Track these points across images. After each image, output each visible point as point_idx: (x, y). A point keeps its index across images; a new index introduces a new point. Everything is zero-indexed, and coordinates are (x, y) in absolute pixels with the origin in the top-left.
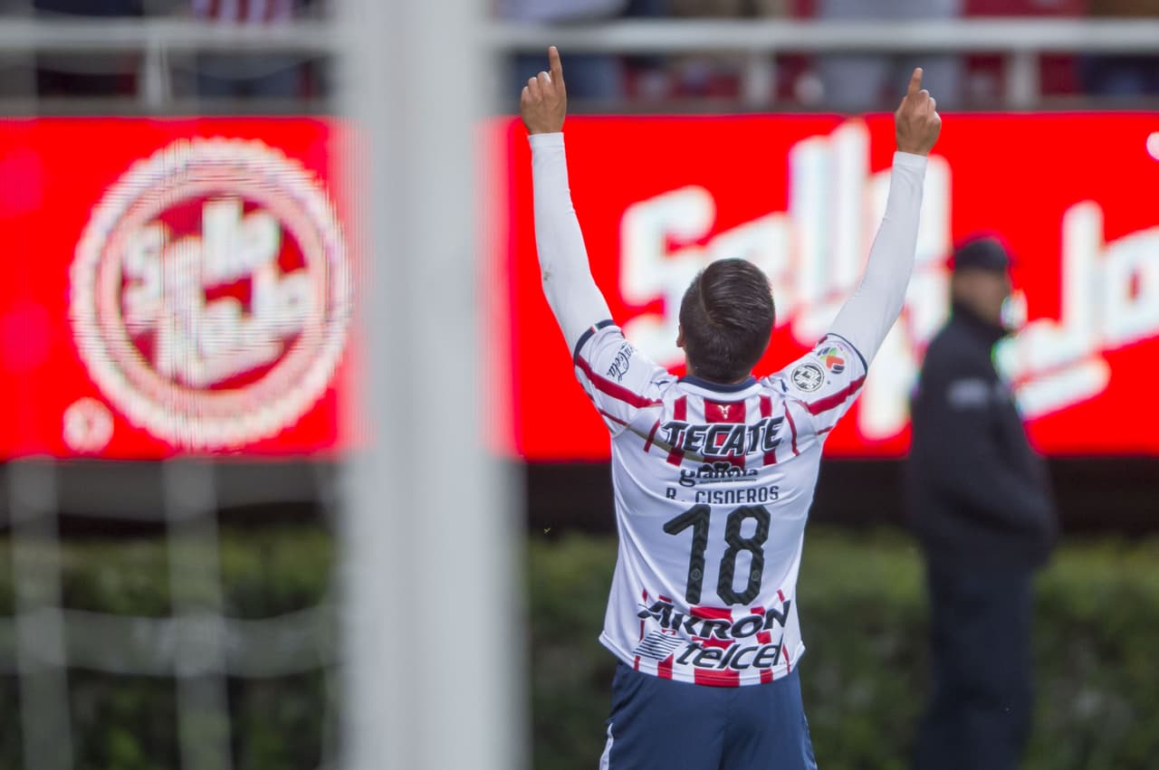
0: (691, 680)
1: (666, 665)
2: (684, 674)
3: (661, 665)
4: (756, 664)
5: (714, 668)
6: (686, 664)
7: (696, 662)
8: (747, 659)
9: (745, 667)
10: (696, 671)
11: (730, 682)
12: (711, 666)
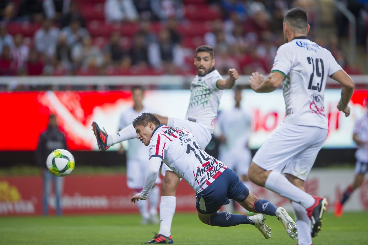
0: (214, 180)
1: (208, 183)
2: (212, 180)
3: (207, 184)
4: (220, 167)
5: (215, 174)
6: (210, 178)
7: (211, 176)
8: (218, 168)
9: (219, 169)
10: (213, 178)
11: (219, 173)
12: (214, 174)
